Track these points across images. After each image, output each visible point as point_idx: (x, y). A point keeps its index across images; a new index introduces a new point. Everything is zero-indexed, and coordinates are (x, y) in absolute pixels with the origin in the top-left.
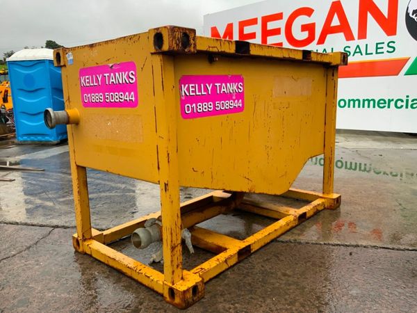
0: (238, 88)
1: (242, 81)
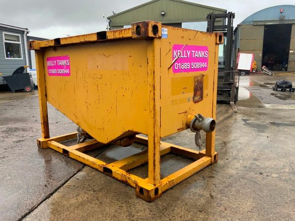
0: (66, 62)
1: (68, 58)
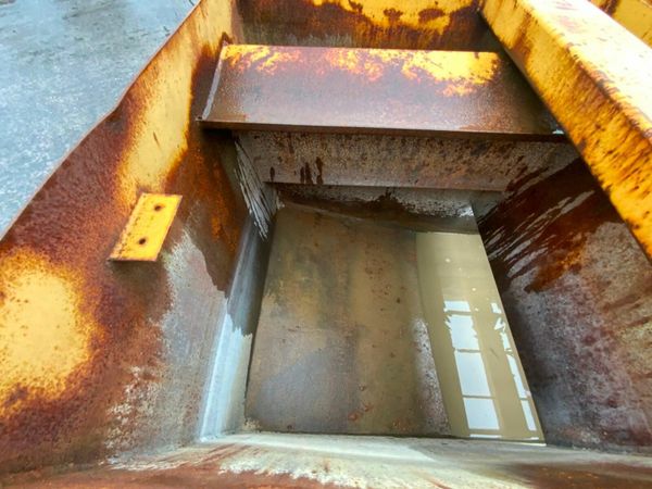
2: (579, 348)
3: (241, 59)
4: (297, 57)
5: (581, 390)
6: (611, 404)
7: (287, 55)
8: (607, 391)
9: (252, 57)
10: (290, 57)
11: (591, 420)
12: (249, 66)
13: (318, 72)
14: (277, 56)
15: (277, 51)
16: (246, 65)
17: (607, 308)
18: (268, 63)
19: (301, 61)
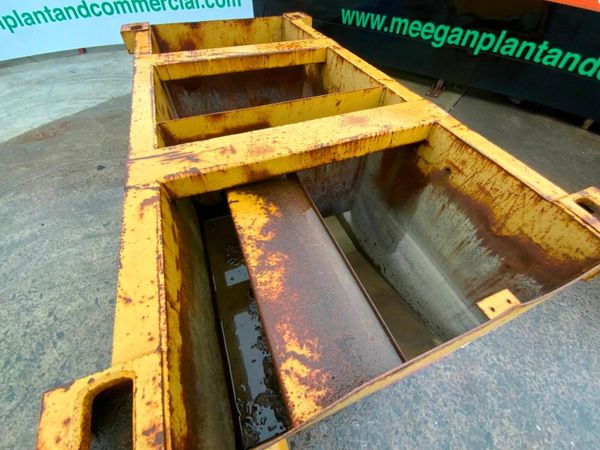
2: (325, 193)
3: (312, 387)
4: (285, 326)
5: (338, 194)
6: (344, 183)
7: (286, 337)
8: (341, 185)
9: (304, 375)
10: (288, 332)
11: (347, 192)
12: (318, 371)
13: (296, 299)
14: (292, 347)
15: (284, 350)
16: (318, 375)
17: (315, 180)
18: (305, 352)
19: (288, 319)
